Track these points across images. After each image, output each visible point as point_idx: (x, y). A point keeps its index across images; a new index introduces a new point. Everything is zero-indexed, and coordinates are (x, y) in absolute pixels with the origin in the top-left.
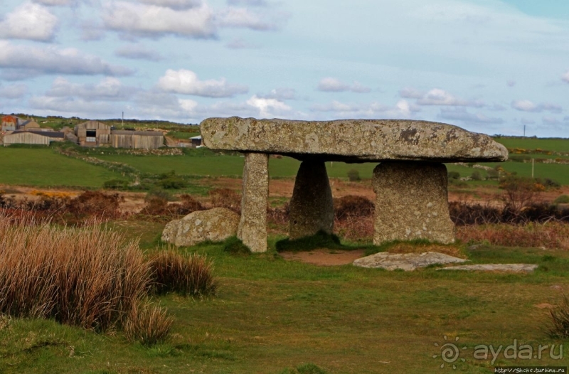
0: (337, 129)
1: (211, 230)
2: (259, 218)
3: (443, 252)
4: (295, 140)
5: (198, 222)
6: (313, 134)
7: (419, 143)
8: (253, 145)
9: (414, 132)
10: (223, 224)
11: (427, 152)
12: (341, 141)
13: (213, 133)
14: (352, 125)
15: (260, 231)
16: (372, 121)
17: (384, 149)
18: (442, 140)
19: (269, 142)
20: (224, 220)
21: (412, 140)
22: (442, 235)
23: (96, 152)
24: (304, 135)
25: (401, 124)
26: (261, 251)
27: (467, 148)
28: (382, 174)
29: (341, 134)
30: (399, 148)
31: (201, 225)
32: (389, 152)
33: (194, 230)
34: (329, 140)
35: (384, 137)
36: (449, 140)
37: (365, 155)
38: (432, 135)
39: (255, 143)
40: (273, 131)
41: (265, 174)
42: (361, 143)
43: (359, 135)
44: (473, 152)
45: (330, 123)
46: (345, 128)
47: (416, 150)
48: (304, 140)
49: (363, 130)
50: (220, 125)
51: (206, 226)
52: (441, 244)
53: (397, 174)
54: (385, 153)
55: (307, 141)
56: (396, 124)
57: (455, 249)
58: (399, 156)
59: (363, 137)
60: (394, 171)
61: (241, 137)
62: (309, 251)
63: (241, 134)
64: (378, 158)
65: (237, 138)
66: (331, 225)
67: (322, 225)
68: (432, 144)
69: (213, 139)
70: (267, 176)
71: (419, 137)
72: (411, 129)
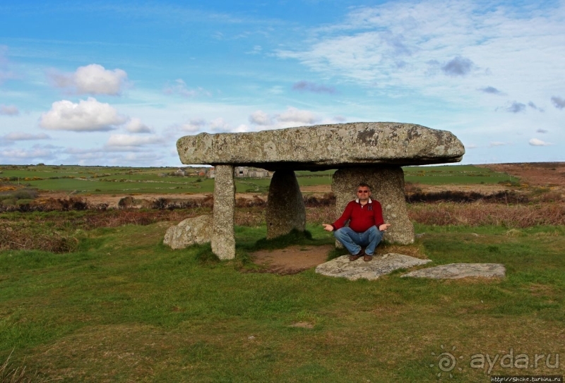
0: (294, 136)
1: (198, 235)
2: (226, 226)
3: (403, 253)
4: (254, 150)
5: (188, 228)
6: (270, 142)
7: (379, 143)
8: (218, 157)
9: (372, 132)
10: (207, 229)
11: (387, 153)
12: (297, 147)
13: (186, 150)
14: (308, 131)
15: (228, 239)
16: (328, 125)
17: (342, 152)
18: (404, 139)
19: (231, 153)
20: (208, 225)
21: (370, 141)
22: (402, 236)
23: (243, 179)
24: (262, 145)
25: (357, 126)
26: (229, 258)
27: (431, 146)
28: (342, 179)
29: (298, 140)
30: (357, 151)
31: (190, 230)
32: (346, 155)
33: (185, 235)
34: (286, 147)
35: (341, 140)
36: (410, 138)
37: (321, 161)
38: (392, 135)
39: (219, 155)
40: (234, 142)
41: (231, 184)
42: (317, 148)
43: (315, 140)
44: (437, 151)
45: (286, 130)
46: (301, 134)
47: (375, 152)
48: (263, 149)
49: (319, 134)
50: (192, 142)
51: (194, 231)
52: (402, 245)
53: (355, 179)
54: (342, 157)
55: (265, 150)
56: (352, 127)
57: (414, 249)
58: (357, 159)
59: (319, 142)
60: (353, 175)
61: (207, 151)
62: (283, 248)
63: (207, 148)
64: (335, 162)
65: (204, 152)
66: (303, 223)
67: (295, 224)
68: (393, 143)
69: (186, 155)
70: (232, 186)
71: (378, 137)
72: (368, 130)
